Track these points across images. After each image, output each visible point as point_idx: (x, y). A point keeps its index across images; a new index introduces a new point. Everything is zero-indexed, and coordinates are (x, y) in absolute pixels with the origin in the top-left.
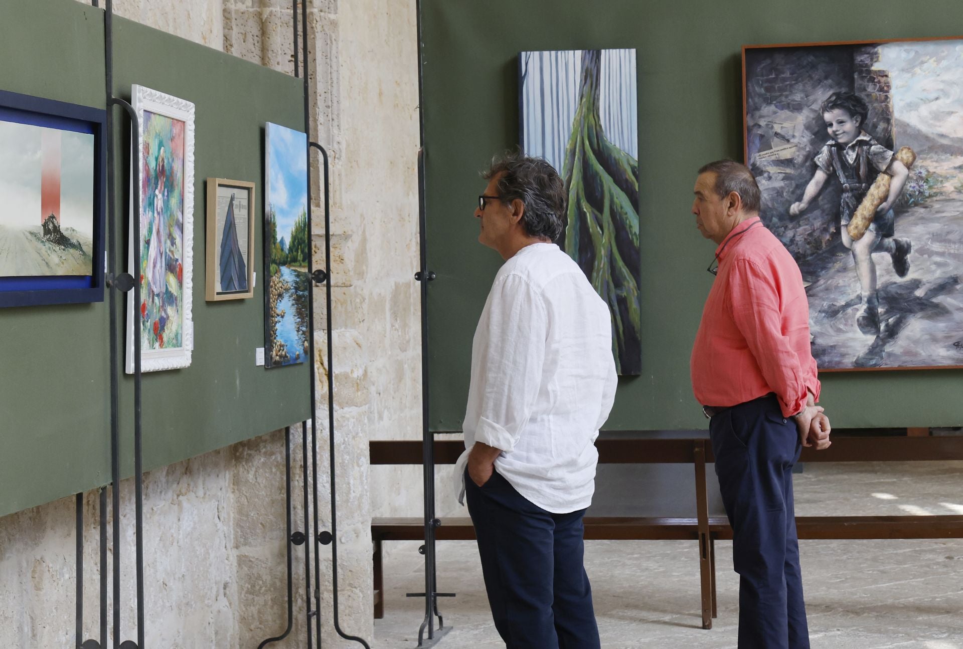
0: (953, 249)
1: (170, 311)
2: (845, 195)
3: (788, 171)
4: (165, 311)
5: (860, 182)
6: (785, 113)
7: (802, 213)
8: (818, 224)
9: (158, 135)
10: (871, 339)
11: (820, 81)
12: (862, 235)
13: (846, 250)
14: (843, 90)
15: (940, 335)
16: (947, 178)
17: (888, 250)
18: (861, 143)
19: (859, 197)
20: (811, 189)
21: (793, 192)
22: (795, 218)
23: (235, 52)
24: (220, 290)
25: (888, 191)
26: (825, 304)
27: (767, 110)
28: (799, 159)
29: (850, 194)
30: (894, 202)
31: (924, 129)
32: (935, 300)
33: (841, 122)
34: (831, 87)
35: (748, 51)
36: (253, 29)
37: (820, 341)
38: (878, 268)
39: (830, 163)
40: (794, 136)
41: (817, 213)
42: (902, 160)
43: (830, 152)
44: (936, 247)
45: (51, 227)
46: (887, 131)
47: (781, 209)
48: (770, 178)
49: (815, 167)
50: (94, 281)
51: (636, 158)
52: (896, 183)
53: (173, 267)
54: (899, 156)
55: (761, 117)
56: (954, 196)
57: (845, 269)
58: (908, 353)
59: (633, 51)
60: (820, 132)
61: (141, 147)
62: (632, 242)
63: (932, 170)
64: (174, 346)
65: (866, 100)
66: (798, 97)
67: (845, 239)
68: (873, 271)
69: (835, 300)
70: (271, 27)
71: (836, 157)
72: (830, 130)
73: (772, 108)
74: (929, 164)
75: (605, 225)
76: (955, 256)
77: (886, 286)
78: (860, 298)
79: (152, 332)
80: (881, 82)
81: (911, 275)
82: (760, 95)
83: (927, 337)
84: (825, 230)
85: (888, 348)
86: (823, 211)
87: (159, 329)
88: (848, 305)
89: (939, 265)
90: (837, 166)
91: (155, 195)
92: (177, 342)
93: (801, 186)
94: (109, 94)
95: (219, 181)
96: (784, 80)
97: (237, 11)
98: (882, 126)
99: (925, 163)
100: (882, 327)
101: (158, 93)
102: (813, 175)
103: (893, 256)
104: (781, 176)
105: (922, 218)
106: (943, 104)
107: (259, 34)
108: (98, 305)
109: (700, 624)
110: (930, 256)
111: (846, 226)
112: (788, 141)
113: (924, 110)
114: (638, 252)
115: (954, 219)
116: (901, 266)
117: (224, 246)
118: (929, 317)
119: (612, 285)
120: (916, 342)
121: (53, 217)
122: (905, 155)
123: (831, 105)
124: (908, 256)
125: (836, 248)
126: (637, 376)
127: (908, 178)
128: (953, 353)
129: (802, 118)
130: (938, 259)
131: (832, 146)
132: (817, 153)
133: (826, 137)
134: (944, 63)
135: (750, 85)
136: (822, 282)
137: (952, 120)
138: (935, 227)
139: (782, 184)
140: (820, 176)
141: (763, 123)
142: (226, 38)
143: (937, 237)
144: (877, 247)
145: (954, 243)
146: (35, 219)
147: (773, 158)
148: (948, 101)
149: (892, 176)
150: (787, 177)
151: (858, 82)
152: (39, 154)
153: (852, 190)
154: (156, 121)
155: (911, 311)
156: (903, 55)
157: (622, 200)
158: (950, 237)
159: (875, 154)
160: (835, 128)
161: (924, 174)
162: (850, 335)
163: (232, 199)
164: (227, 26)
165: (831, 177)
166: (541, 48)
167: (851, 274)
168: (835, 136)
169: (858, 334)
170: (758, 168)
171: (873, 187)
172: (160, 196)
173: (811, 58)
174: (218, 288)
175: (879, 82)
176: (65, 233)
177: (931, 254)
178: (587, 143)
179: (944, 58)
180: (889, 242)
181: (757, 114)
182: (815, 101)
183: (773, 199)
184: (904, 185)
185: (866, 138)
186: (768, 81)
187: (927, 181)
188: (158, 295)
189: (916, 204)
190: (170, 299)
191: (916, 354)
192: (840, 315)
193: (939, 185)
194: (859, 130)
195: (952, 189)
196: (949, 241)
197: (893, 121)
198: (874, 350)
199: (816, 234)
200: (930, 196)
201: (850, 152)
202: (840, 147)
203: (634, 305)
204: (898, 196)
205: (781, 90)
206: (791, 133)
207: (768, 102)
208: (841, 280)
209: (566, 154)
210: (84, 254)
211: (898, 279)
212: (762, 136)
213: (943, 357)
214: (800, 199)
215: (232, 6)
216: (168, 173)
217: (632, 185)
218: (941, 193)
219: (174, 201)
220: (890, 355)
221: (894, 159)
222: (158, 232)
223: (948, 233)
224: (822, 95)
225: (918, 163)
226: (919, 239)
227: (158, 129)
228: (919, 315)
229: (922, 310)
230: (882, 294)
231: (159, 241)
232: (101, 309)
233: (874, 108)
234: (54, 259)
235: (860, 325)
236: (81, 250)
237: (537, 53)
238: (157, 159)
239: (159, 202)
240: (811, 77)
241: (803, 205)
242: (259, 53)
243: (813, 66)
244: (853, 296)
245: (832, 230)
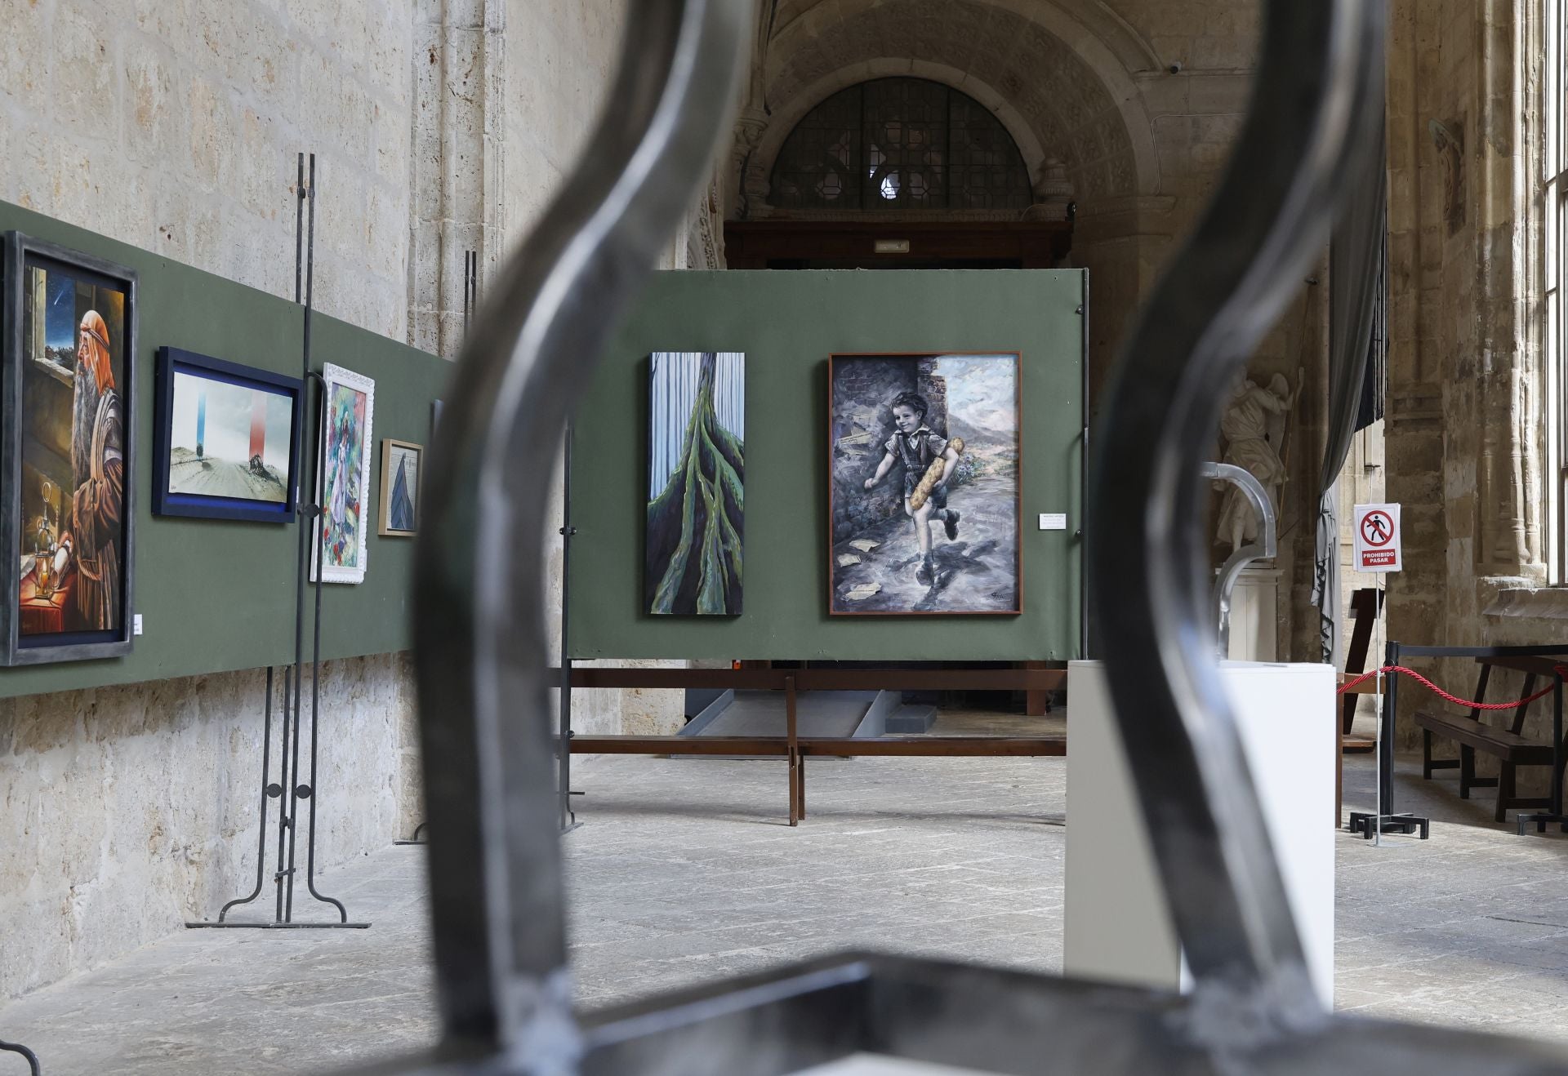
0: (992, 518)
1: (348, 538)
2: (908, 474)
3: (864, 453)
4: (344, 539)
5: (920, 464)
6: (863, 408)
7: (874, 487)
8: (886, 496)
9: (343, 402)
10: (927, 589)
11: (891, 383)
12: (922, 505)
13: (909, 518)
14: (909, 391)
15: (981, 587)
16: (989, 463)
17: (942, 518)
18: (922, 433)
19: (920, 476)
20: (882, 468)
21: (867, 470)
22: (869, 491)
23: (416, 345)
24: (390, 527)
25: (942, 471)
26: (891, 560)
27: (848, 404)
28: (873, 444)
29: (912, 473)
30: (947, 480)
31: (971, 423)
32: (977, 559)
33: (906, 416)
34: (899, 388)
35: (834, 357)
36: (433, 327)
37: (886, 590)
38: (933, 532)
39: (897, 448)
40: (869, 426)
41: (886, 487)
42: (954, 447)
43: (898, 439)
44: (980, 517)
45: (256, 463)
46: (943, 424)
47: (858, 483)
48: (849, 459)
49: (885, 451)
50: (288, 506)
51: (743, 440)
52: (949, 466)
53: (352, 504)
54: (952, 444)
55: (843, 410)
56: (994, 477)
57: (907, 533)
58: (955, 601)
59: (743, 354)
60: (890, 423)
61: (329, 410)
62: (737, 507)
63: (977, 456)
64: (350, 565)
65: (926, 399)
66: (873, 395)
67: (908, 508)
68: (929, 535)
69: (899, 557)
70: (447, 326)
71: (902, 443)
72: (897, 422)
73: (853, 403)
74: (974, 451)
75: (716, 493)
76: (994, 524)
77: (939, 547)
78: (918, 556)
79: (332, 552)
80: (939, 385)
81: (959, 539)
82: (843, 393)
83: (971, 588)
84: (892, 501)
85: (940, 597)
86: (891, 486)
87: (338, 551)
88: (909, 561)
89: (981, 531)
90: (903, 450)
91: (339, 448)
92: (353, 563)
93: (875, 466)
94: (305, 370)
95: (392, 441)
96: (862, 381)
97: (419, 313)
98: (938, 420)
99: (974, 450)
100: (936, 579)
101: (345, 370)
102: (883, 457)
103: (946, 523)
104: (858, 457)
105: (969, 494)
106: (987, 404)
107: (437, 332)
108: (290, 525)
109: (789, 823)
110: (974, 524)
111: (909, 498)
112: (865, 429)
113: (972, 409)
114: (742, 515)
115: (994, 495)
116: (951, 532)
117: (395, 493)
118: (973, 573)
119: (720, 541)
120: (963, 592)
121: (258, 456)
122: (956, 443)
123: (899, 402)
124: (958, 523)
125: (901, 516)
126: (740, 615)
127: (958, 462)
128: (991, 601)
129: (876, 412)
130: (980, 526)
131: (899, 434)
132: (888, 440)
133: (895, 427)
134: (988, 372)
135: (835, 384)
136: (889, 542)
137: (994, 417)
138: (979, 501)
139: (859, 463)
140: (889, 458)
141: (844, 414)
142: (409, 334)
143: (980, 509)
144: (932, 516)
145: (994, 514)
146: (244, 456)
147: (852, 443)
148: (991, 402)
149: (945, 460)
150: (863, 458)
151: (920, 385)
152: (249, 409)
153: (914, 470)
154: (343, 392)
155: (959, 568)
156: (956, 365)
157: (730, 473)
158: (990, 509)
159: (933, 442)
160: (902, 419)
161: (971, 459)
162: (910, 585)
163: (404, 457)
164: (411, 325)
165: (898, 459)
166: (668, 350)
167: (912, 537)
168: (902, 426)
169: (917, 585)
170: (840, 451)
171: (930, 468)
172: (343, 449)
173: (884, 365)
174: (389, 525)
175: (937, 385)
176: (267, 469)
177: (975, 522)
178: (703, 426)
179: (987, 368)
180: (942, 512)
181: (840, 407)
182: (886, 399)
183: (851, 476)
184: (955, 467)
185: (927, 429)
186: (849, 381)
187: (973, 465)
188: (338, 524)
189: (964, 482)
190: (348, 528)
191: (961, 602)
192: (903, 569)
193: (983, 468)
194: (921, 422)
195: (993, 471)
196: (990, 513)
197: (947, 417)
198: (930, 598)
199: (885, 504)
200: (976, 476)
201: (913, 440)
202: (905, 436)
203: (737, 558)
204: (950, 476)
205: (860, 389)
206: (866, 423)
207: (850, 398)
208: (904, 542)
209: (686, 436)
210: (281, 486)
211: (949, 542)
212: (844, 425)
213: (983, 605)
214: (873, 476)
215: (415, 308)
216: (350, 432)
217: (739, 461)
218: (984, 474)
219: (354, 454)
220: (941, 602)
221: (947, 446)
222: (340, 476)
223: (989, 506)
224: (892, 394)
225: (967, 450)
226: (966, 510)
227: (344, 398)
228: (965, 571)
229: (967, 567)
230: (936, 553)
231: (341, 483)
232: (293, 528)
233: (933, 406)
234: (258, 487)
235: (918, 578)
236: (279, 482)
237: (665, 354)
238: (342, 421)
239: (342, 453)
240: (883, 380)
241: (875, 481)
242: (437, 347)
243: (886, 371)
244: (913, 555)
245: (898, 501)
